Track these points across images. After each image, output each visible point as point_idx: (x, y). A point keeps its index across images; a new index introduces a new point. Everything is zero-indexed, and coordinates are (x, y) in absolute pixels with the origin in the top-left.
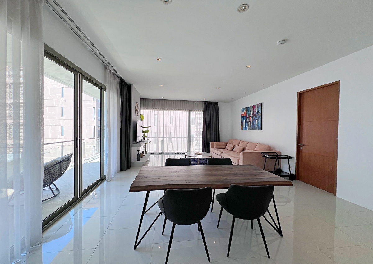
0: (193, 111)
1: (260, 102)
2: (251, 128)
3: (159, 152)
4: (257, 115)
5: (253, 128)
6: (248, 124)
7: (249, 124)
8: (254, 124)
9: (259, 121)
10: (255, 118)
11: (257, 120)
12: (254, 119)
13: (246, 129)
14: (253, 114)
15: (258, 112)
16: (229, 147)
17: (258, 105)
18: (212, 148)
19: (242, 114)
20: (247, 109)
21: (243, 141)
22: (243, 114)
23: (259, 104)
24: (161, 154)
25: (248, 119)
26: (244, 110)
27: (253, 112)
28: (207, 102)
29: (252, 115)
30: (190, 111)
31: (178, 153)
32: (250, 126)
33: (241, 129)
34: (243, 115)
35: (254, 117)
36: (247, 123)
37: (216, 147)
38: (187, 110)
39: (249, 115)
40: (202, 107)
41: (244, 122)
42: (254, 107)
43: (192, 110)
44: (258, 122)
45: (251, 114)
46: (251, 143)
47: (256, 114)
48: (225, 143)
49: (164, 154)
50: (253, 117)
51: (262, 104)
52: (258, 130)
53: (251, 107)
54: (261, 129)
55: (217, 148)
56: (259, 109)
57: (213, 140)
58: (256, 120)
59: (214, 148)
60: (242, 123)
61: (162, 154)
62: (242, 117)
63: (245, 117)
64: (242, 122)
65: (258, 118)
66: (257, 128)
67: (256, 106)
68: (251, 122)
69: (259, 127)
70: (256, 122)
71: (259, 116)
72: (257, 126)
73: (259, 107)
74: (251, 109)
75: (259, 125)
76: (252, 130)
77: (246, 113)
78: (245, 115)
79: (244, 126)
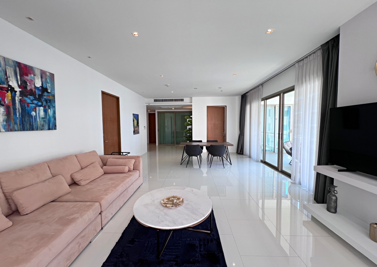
2: (17, 127)
8: (32, 116)
10: (35, 102)
11: (45, 107)
12: (28, 101)
14: (20, 87)
15: (44, 89)
17: (43, 73)
27: (24, 82)
29: (18, 89)
35: (32, 98)
42: (24, 70)
44: (45, 111)
45: (14, 84)
47: (38, 92)
53: (11, 63)
56: (49, 85)
65: (47, 102)
66: (43, 126)
67: (38, 73)
68: (15, 109)
69: (51, 125)
70: (39, 111)
71: (50, 101)
72: (42, 122)
73: (46, 79)
74: (6, 65)
75: (52, 119)
76: (21, 131)
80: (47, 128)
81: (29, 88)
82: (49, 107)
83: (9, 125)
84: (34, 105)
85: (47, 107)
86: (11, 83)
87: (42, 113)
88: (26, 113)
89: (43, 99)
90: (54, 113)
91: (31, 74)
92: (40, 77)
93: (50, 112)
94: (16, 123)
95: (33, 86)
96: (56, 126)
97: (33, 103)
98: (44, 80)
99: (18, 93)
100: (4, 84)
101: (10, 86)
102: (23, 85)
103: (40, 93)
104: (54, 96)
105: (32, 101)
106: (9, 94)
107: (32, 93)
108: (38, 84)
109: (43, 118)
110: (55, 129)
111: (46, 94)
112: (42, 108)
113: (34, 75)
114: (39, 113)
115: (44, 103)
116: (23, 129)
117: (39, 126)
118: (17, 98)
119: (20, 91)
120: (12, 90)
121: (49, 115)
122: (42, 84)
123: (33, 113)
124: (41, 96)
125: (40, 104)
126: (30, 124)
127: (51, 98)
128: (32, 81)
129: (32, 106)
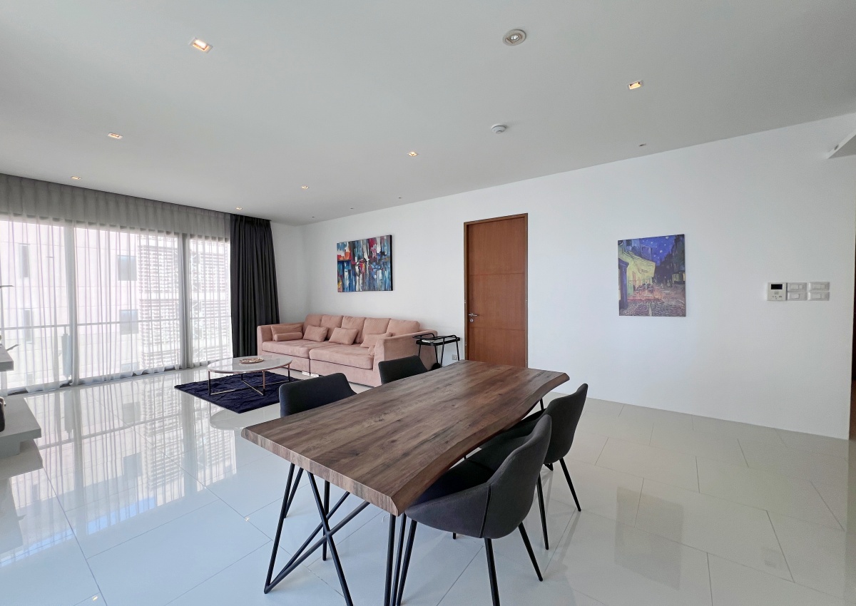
0: (196, 238)
1: (385, 233)
2: (367, 288)
3: (56, 382)
4: (380, 260)
5: (371, 286)
6: (357, 277)
7: (359, 279)
8: (373, 278)
9: (387, 273)
10: (376, 266)
11: (382, 270)
12: (373, 267)
13: (352, 288)
14: (369, 257)
15: (382, 253)
16: (315, 333)
17: (382, 238)
18: (265, 340)
19: (339, 256)
20: (353, 245)
21: (350, 318)
22: (343, 254)
23: (385, 238)
24: (66, 385)
25: (357, 268)
26: (345, 246)
27: (371, 253)
28: (242, 216)
29: (368, 260)
30: (184, 237)
31: (145, 373)
32: (363, 283)
33: (339, 289)
34: (341, 259)
35: (374, 263)
36: (355, 275)
37: (279, 337)
38: (176, 234)
39: (359, 258)
40: (225, 228)
41: (346, 274)
42: (371, 242)
43: (192, 236)
44: (383, 274)
45: (366, 257)
46: (371, 319)
47: (378, 258)
48: (299, 325)
49: (82, 383)
50: (370, 262)
51: (391, 236)
52: (385, 290)
53: (365, 241)
54: (392, 290)
55: (281, 340)
56: (386, 248)
57: (264, 321)
58: (379, 269)
59: (271, 340)
60: (341, 276)
61: (75, 385)
62: (340, 262)
63: (348, 262)
64: (341, 273)
66: (381, 287)
67: (378, 241)
68: (366, 275)
69: (387, 286)
70: (379, 273)
71: (386, 263)
72: (380, 284)
73: (384, 243)
74: (363, 245)
75: (388, 281)
77: (350, 254)
78: (348, 258)
79: (347, 283)
80: (383, 289)
81: (373, 256)
82: (386, 269)
83: (364, 287)
85: (384, 269)
87: (381, 275)
89: (382, 263)
90: (389, 273)
91: (374, 244)
92: (379, 243)
94: (366, 285)
95: (376, 254)
97: (375, 268)
98: (382, 245)
99: (368, 263)
100: (362, 258)
101: (364, 258)
103: (380, 258)
104: (390, 257)
107: (375, 260)
108: (378, 250)
109: (381, 280)
111: (383, 257)
112: (380, 271)
114: (379, 276)
115: (382, 266)
116: (369, 290)
117: (379, 287)
118: (367, 266)
120: (365, 261)
121: (385, 277)
122: (381, 249)
123: (375, 276)
126: (373, 285)
127: (387, 259)
128: (375, 250)
129: (374, 270)
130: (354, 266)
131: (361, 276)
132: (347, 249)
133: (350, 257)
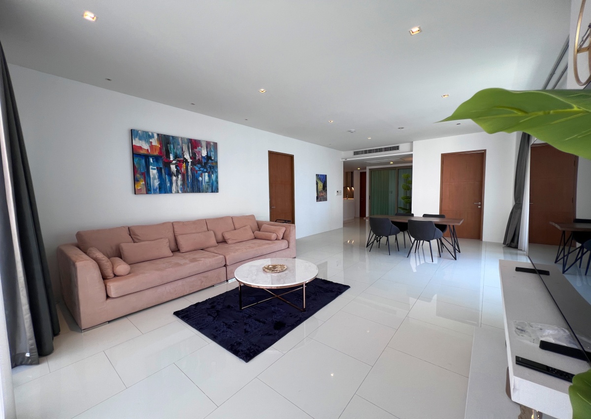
1: (212, 139)
2: (188, 189)
5: (193, 186)
6: (174, 178)
7: (177, 181)
8: (198, 181)
10: (202, 169)
11: (209, 173)
12: (197, 169)
13: (164, 189)
14: (191, 158)
15: (208, 157)
17: (208, 143)
19: (136, 147)
20: (166, 141)
25: (173, 168)
26: (152, 137)
27: (194, 154)
29: (190, 160)
32: (183, 184)
33: (138, 190)
34: (142, 152)
35: (199, 166)
36: (170, 175)
39: (176, 157)
41: (153, 172)
42: (194, 144)
44: (209, 176)
45: (187, 156)
47: (204, 161)
50: (193, 164)
52: (212, 192)
53: (186, 141)
56: (212, 153)
58: (206, 172)
60: (142, 173)
62: (142, 156)
63: (157, 158)
64: (142, 170)
65: (210, 169)
66: (207, 189)
67: (204, 144)
68: (188, 176)
69: (214, 188)
70: (205, 176)
71: (213, 167)
72: (207, 186)
73: (210, 149)
74: (182, 143)
75: (215, 183)
76: (191, 192)
77: (160, 149)
78: (156, 153)
79: (156, 183)
80: (210, 191)
81: (197, 159)
82: (213, 173)
83: (184, 188)
84: (201, 172)
85: (211, 172)
86: (185, 157)
87: (207, 178)
88: (195, 179)
89: (208, 166)
90: (217, 177)
91: (199, 146)
92: (205, 147)
93: (213, 177)
94: (188, 187)
95: (200, 156)
96: (218, 189)
97: (200, 170)
98: (208, 150)
99: (190, 164)
100: (181, 157)
101: (185, 158)
102: (193, 157)
103: (206, 161)
104: (217, 162)
105: (199, 168)
106: (184, 164)
107: (199, 162)
108: (204, 153)
109: (207, 182)
110: (217, 192)
111: (210, 161)
112: (207, 174)
113: (201, 147)
114: (204, 178)
115: (209, 169)
116: (193, 191)
117: (204, 189)
118: (189, 167)
119: (191, 162)
120: (186, 161)
121: (212, 180)
122: (207, 154)
123: (200, 179)
124: (206, 164)
125: (205, 170)
126: (198, 187)
127: (214, 164)
128: (200, 152)
129: (199, 172)
130: (168, 164)
131: (180, 176)
132: (155, 142)
133: (160, 152)
